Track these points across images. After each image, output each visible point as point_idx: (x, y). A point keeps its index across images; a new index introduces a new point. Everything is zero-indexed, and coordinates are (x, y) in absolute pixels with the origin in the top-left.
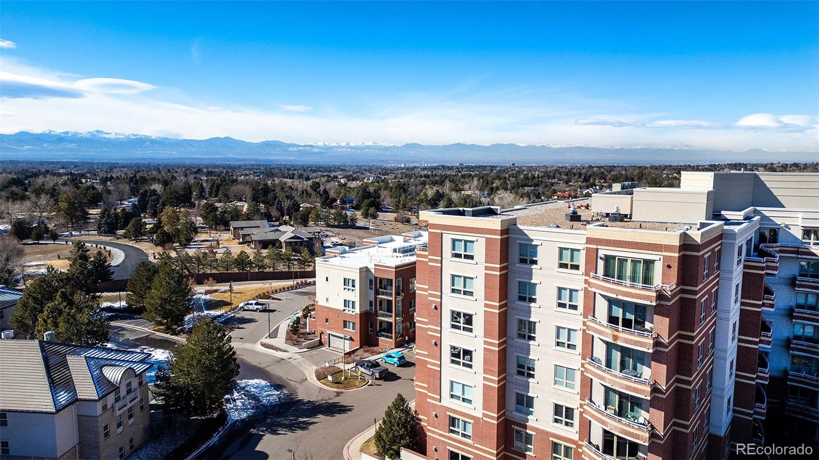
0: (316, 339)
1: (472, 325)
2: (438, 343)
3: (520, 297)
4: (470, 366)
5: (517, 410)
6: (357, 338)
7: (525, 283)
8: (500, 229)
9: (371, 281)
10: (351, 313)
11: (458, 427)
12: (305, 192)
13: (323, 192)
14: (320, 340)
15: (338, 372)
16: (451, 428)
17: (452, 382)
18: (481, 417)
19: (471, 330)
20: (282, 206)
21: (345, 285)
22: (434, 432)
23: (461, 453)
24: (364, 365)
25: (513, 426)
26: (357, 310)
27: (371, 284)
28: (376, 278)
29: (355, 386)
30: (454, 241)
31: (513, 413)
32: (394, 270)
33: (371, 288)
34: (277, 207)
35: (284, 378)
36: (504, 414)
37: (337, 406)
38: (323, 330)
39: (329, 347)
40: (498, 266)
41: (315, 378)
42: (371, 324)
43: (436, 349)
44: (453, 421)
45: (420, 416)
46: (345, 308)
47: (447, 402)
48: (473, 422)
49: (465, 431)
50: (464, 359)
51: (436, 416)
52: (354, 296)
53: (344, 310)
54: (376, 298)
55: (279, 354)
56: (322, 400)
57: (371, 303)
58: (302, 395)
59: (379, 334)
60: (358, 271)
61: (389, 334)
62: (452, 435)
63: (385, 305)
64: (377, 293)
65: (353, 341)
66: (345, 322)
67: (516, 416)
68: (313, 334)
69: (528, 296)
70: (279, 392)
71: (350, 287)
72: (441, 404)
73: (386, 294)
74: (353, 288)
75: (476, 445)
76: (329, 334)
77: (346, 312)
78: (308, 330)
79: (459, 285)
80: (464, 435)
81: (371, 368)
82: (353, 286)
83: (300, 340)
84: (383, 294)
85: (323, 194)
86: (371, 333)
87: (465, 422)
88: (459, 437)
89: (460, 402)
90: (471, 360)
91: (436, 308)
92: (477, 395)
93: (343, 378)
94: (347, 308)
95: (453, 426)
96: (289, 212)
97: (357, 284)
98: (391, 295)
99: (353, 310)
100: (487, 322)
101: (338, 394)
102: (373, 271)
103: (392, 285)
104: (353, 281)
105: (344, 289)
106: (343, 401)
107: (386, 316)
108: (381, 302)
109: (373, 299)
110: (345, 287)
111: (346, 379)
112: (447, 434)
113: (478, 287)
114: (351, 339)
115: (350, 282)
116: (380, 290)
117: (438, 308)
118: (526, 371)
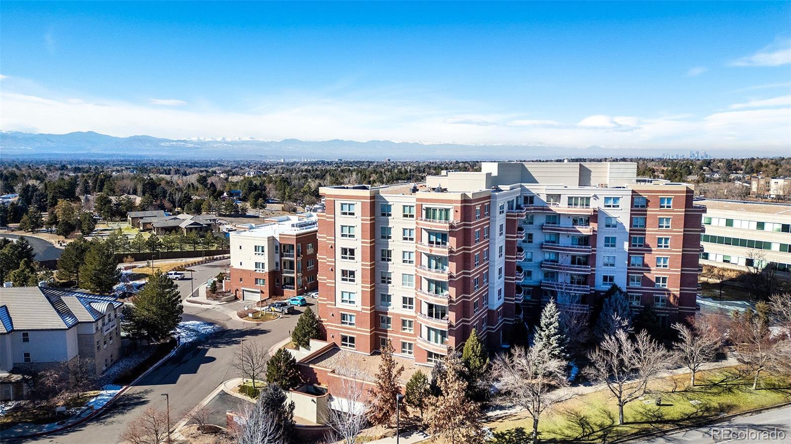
0: (232, 295)
1: (354, 255)
2: (333, 269)
3: (382, 236)
4: (353, 281)
5: (381, 305)
6: (267, 291)
7: (385, 227)
8: (369, 196)
9: (277, 247)
10: (261, 272)
11: (347, 320)
12: (191, 186)
13: (210, 185)
14: (236, 296)
15: (255, 312)
16: (342, 321)
17: (342, 292)
18: (361, 310)
19: (353, 259)
20: (174, 197)
21: (255, 251)
22: (331, 326)
23: (349, 335)
24: (276, 305)
25: (380, 315)
26: (266, 270)
27: (277, 249)
28: (281, 244)
29: (270, 319)
30: (342, 204)
31: (380, 306)
32: (295, 237)
33: (277, 253)
34: (169, 199)
35: (213, 319)
36: (374, 308)
37: (259, 331)
38: (238, 288)
39: (243, 300)
40: (369, 218)
41: (238, 318)
42: (278, 280)
43: (333, 273)
44: (343, 317)
45: (322, 319)
46: (256, 269)
47: (339, 305)
48: (355, 314)
49: (351, 321)
50: (349, 277)
51: (333, 315)
52: (264, 259)
53: (256, 270)
54: (281, 260)
55: (204, 306)
56: (247, 328)
57: (277, 264)
58: (230, 326)
59: (284, 287)
60: (267, 240)
61: (292, 286)
62: (343, 325)
63: (288, 265)
64: (282, 255)
65: (264, 293)
66: (256, 279)
67: (382, 308)
68: (228, 292)
69: (386, 235)
70: (212, 327)
71: (260, 252)
72: (336, 307)
73: (289, 256)
74: (263, 253)
75: (358, 328)
76: (243, 290)
77: (258, 271)
78: (224, 290)
79: (346, 232)
80: (350, 324)
81: (281, 307)
82: (263, 251)
83: (218, 296)
84: (286, 256)
85: (210, 188)
86: (278, 287)
87: (351, 316)
88: (348, 326)
89: (348, 304)
90: (354, 277)
91: (332, 247)
92: (357, 298)
93: (260, 315)
94: (258, 269)
95: (344, 319)
96: (181, 203)
97: (266, 249)
98: (293, 256)
99: (263, 270)
100: (363, 252)
101: (258, 324)
102: (278, 239)
103: (294, 249)
104: (263, 247)
105: (255, 254)
106: (261, 327)
107: (290, 273)
108: (285, 263)
109: (278, 260)
110: (256, 252)
111: (262, 315)
112: (340, 325)
113: (357, 232)
114: (262, 292)
115: (260, 248)
116: (284, 253)
117: (333, 247)
118: (386, 280)
